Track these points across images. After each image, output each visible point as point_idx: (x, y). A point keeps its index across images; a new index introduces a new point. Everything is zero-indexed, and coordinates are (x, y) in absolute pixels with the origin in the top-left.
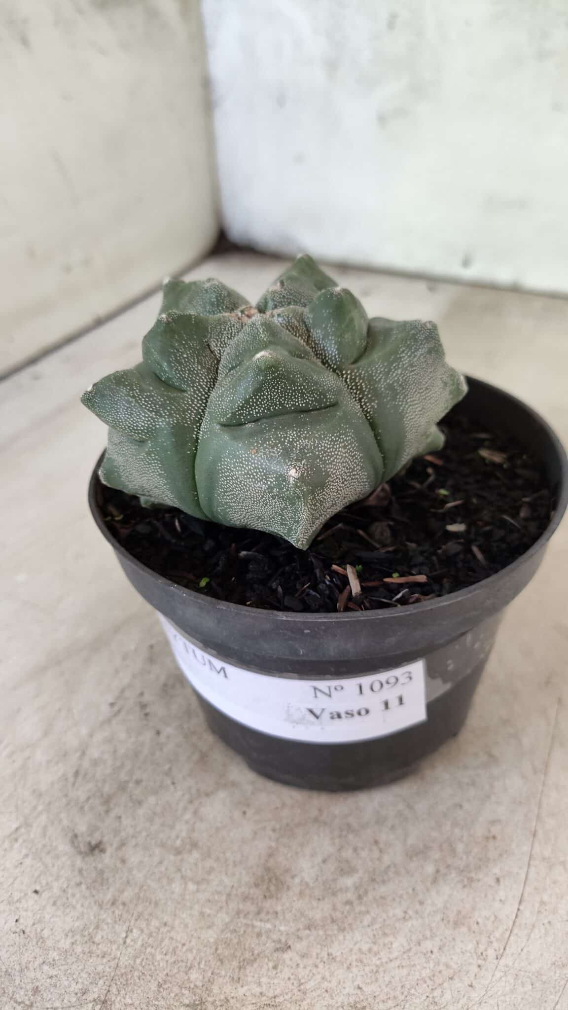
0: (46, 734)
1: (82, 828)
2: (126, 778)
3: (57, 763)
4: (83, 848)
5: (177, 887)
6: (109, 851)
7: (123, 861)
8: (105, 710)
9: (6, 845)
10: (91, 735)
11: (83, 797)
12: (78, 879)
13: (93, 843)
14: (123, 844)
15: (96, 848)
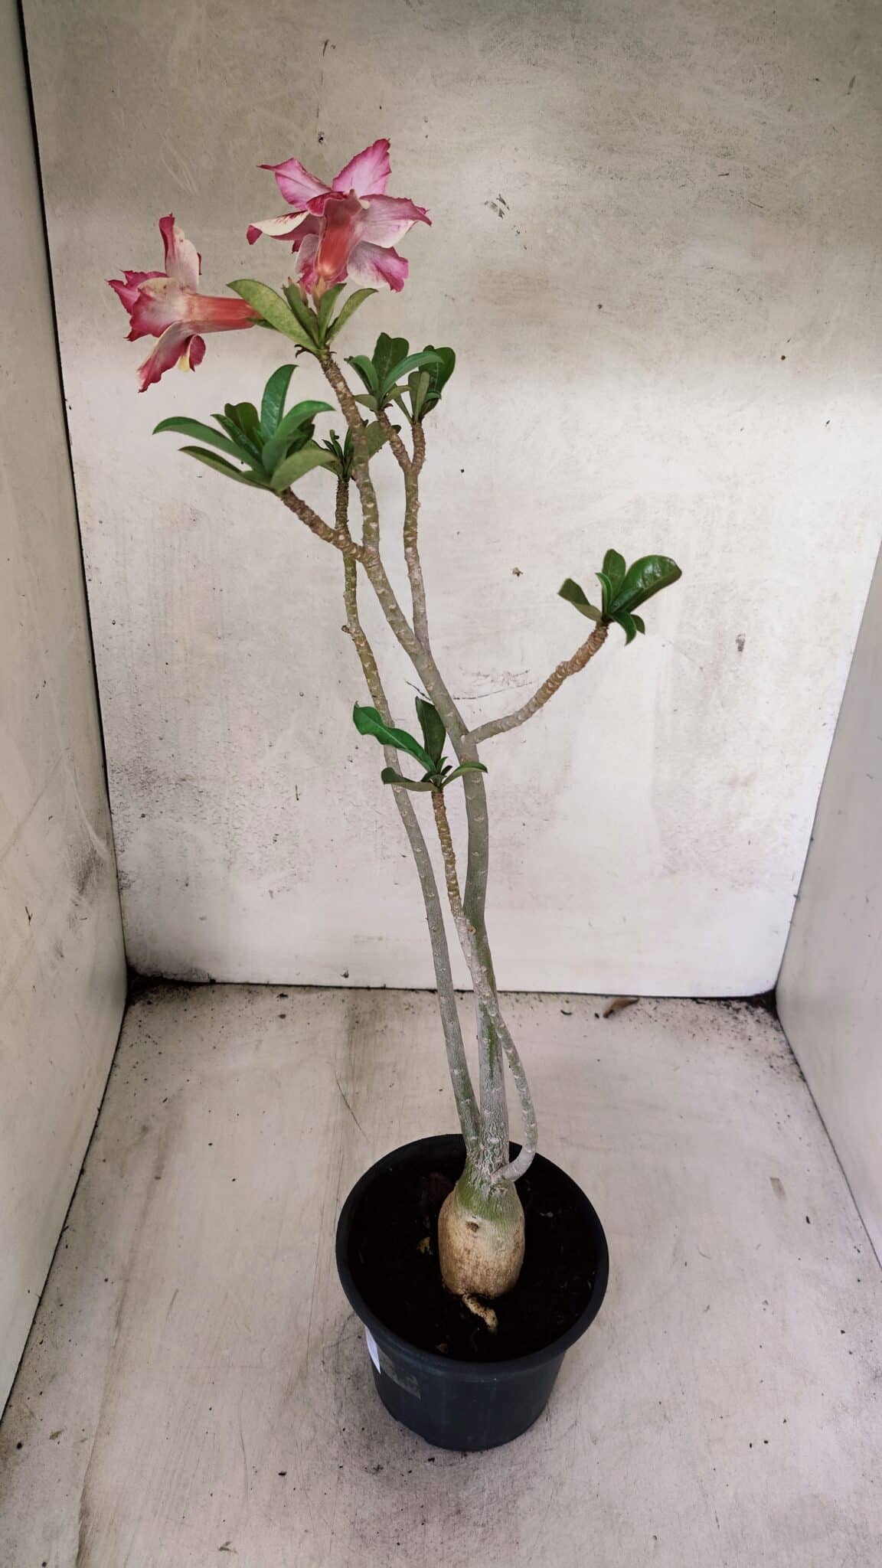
0: (315, 1431)
1: (367, 1464)
2: (368, 1434)
3: (332, 1442)
4: (373, 1471)
5: (422, 1466)
6: (385, 1467)
7: (394, 1468)
8: (334, 1407)
9: (340, 1486)
10: (337, 1422)
11: (356, 1451)
12: (380, 1484)
13: (376, 1467)
14: (388, 1463)
15: (378, 1469)
